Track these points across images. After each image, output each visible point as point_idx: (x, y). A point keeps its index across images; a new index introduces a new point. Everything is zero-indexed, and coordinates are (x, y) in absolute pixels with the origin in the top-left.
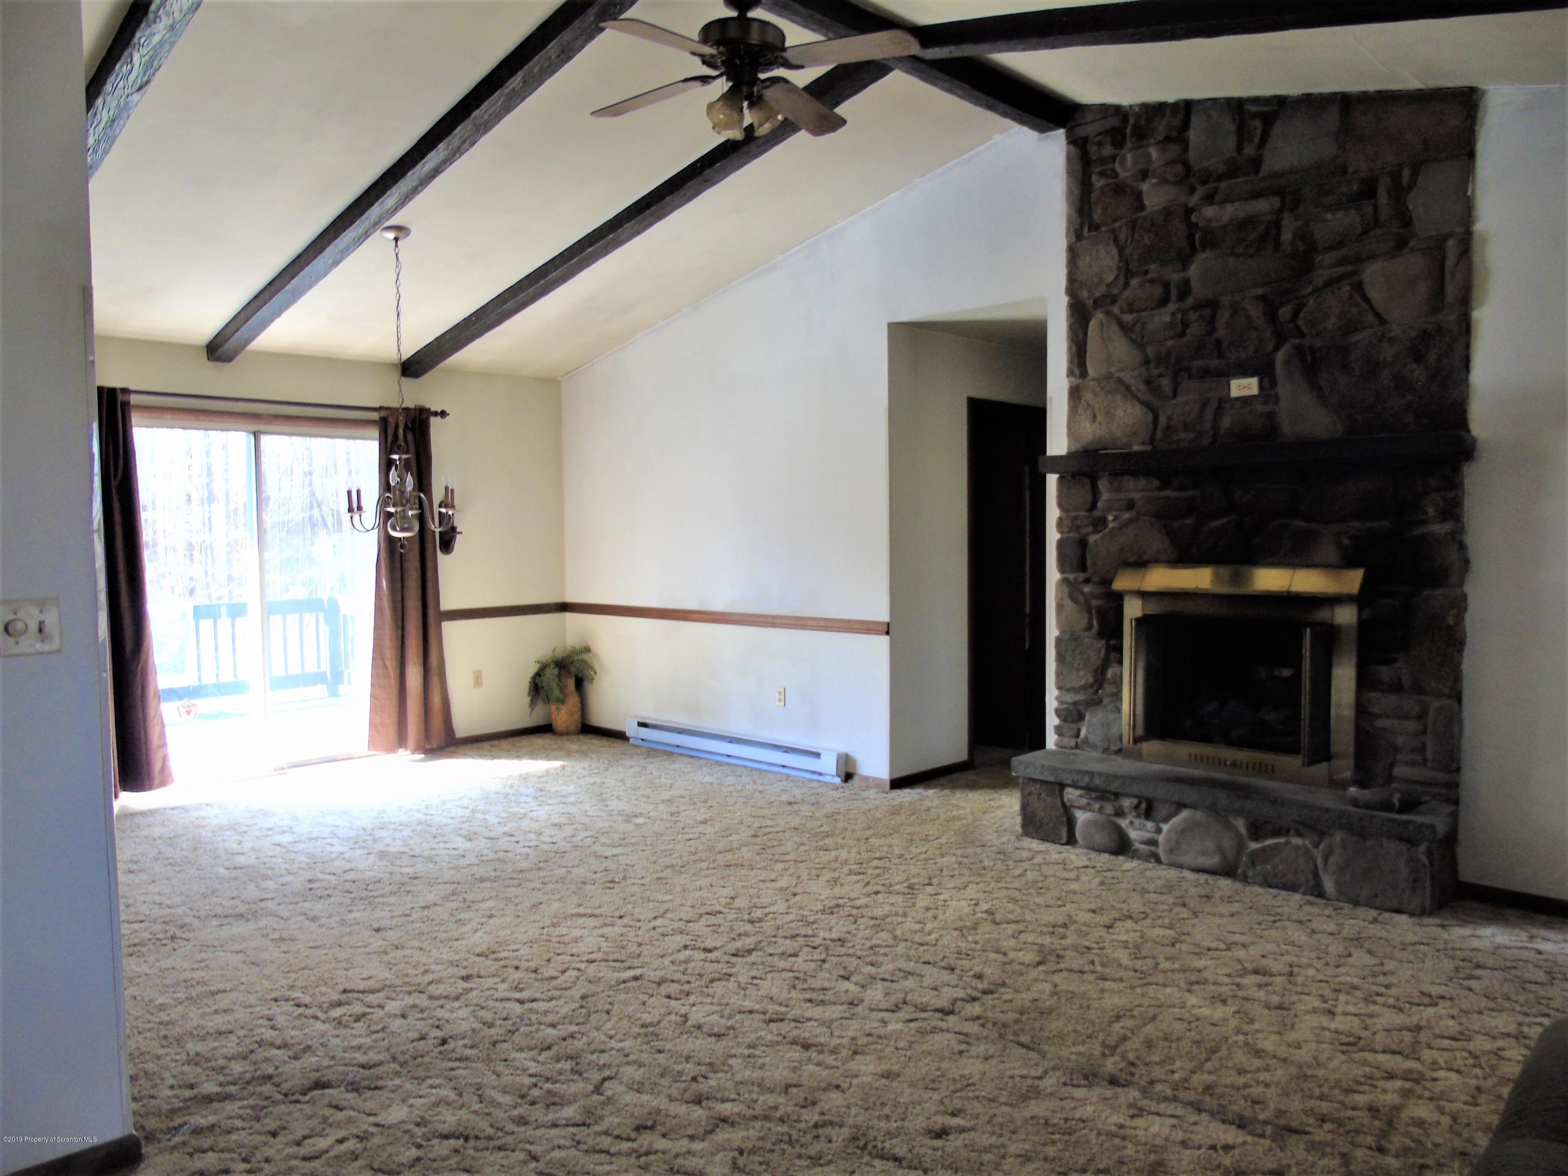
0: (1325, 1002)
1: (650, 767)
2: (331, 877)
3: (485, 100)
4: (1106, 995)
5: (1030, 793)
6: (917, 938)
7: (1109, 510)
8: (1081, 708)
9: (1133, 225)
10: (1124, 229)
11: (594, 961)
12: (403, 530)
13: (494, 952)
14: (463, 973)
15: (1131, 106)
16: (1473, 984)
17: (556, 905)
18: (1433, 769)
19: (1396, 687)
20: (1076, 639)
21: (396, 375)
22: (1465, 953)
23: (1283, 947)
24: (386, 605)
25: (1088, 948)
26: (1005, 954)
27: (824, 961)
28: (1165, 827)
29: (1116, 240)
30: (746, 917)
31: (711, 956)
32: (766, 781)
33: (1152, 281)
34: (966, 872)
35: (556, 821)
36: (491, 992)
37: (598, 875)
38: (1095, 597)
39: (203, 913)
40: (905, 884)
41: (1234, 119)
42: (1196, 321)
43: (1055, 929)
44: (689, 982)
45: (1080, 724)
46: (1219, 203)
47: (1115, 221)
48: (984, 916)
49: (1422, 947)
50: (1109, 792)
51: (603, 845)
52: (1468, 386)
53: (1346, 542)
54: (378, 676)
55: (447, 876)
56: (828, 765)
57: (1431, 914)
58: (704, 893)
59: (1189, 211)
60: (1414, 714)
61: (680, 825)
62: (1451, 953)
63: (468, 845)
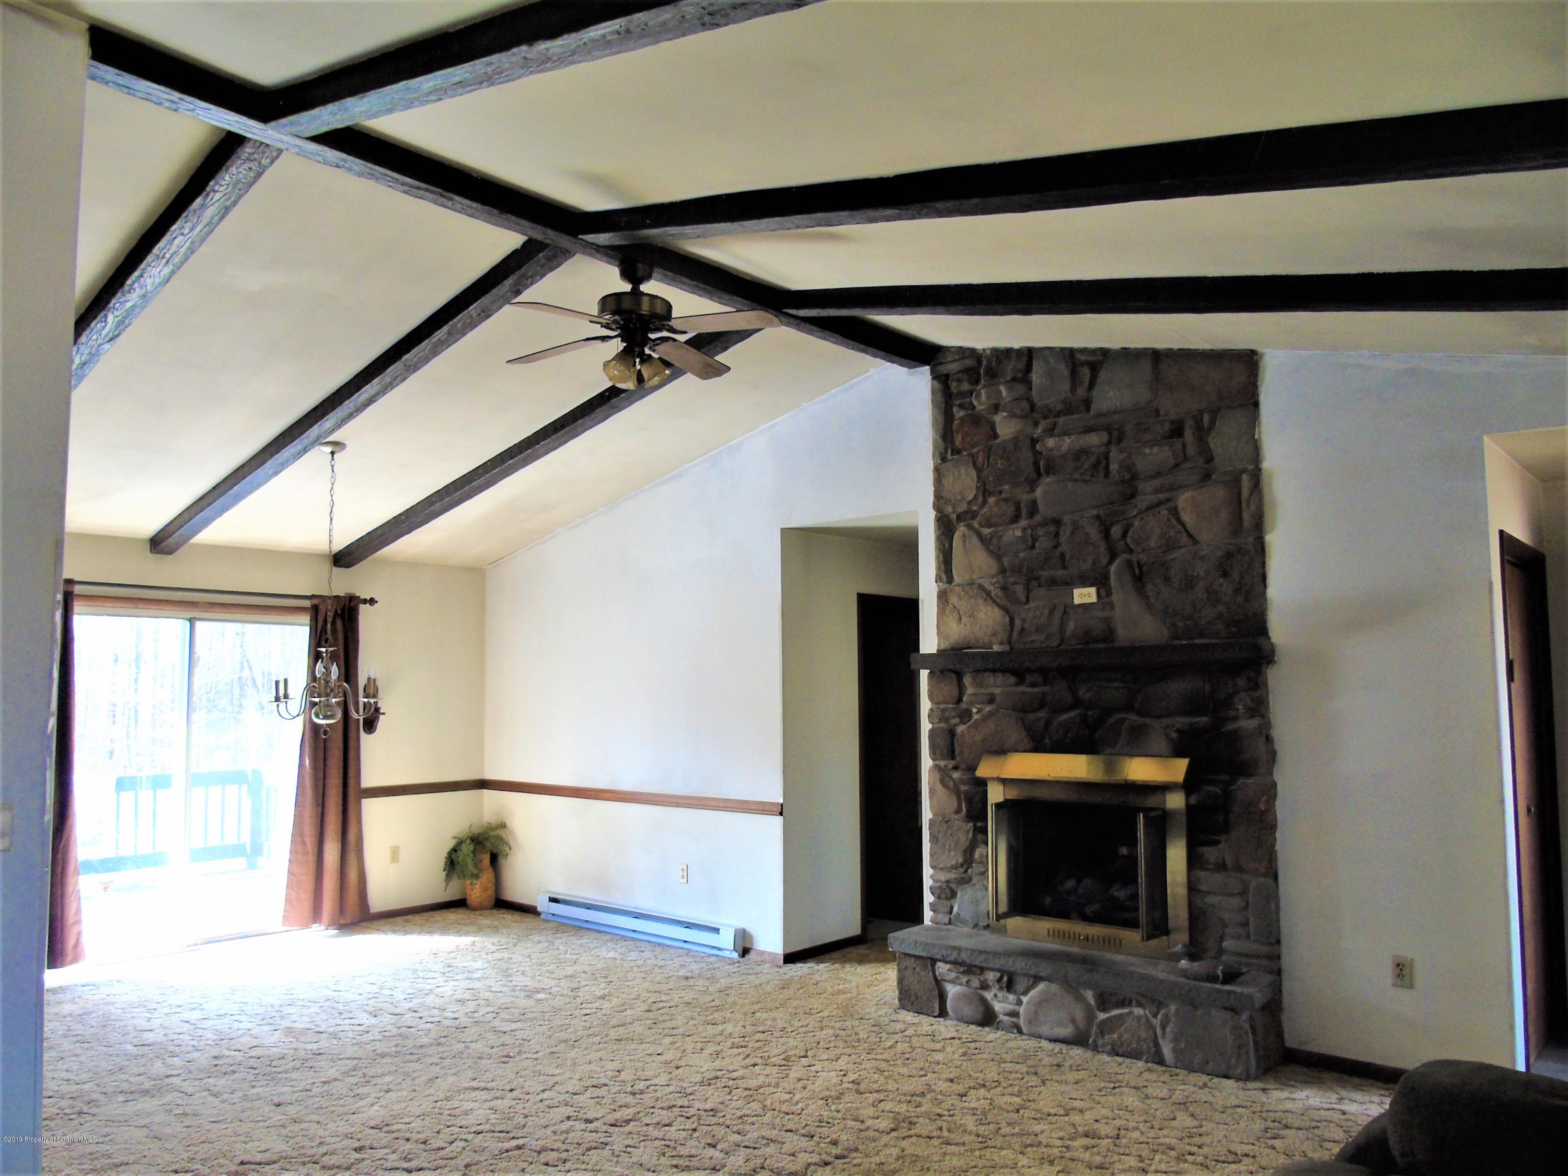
0: (1142, 1161)
1: (557, 942)
2: (237, 1053)
3: (414, 347)
4: (948, 1158)
5: (906, 968)
6: (784, 1108)
7: (972, 703)
8: (953, 886)
9: (989, 451)
10: (981, 454)
11: (482, 1132)
12: (325, 717)
13: (387, 1125)
14: (357, 1144)
15: (984, 350)
16: (1277, 1143)
17: (451, 1079)
18: (1255, 941)
19: (1222, 867)
20: (947, 822)
21: (327, 564)
22: (1277, 1115)
23: (1116, 1111)
24: (308, 783)
25: (940, 1115)
26: (863, 1122)
27: (695, 1130)
28: (1025, 999)
29: (974, 463)
30: (629, 1089)
31: (591, 1126)
32: (667, 956)
33: (1006, 500)
34: (841, 1044)
35: (460, 997)
36: (382, 1162)
37: (495, 1050)
38: (962, 782)
39: (109, 1089)
40: (782, 1057)
41: (1067, 366)
42: (1043, 536)
43: (914, 1097)
44: (567, 1151)
45: (953, 901)
46: (1059, 436)
47: (973, 447)
48: (850, 1085)
49: (1240, 1110)
50: (975, 966)
51: (503, 1020)
52: (1266, 599)
53: (1174, 735)
54: (297, 852)
55: (350, 1051)
56: (726, 940)
57: (1257, 1078)
58: (592, 1067)
59: (1034, 442)
60: (1236, 891)
61: (579, 1000)
62: (1264, 1114)
63: (374, 1021)
